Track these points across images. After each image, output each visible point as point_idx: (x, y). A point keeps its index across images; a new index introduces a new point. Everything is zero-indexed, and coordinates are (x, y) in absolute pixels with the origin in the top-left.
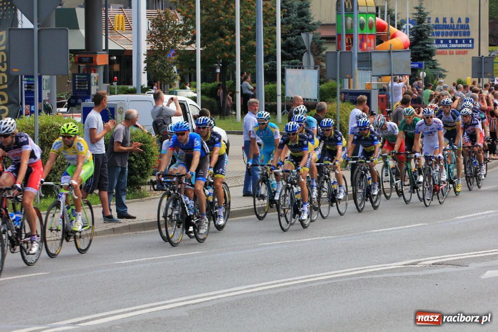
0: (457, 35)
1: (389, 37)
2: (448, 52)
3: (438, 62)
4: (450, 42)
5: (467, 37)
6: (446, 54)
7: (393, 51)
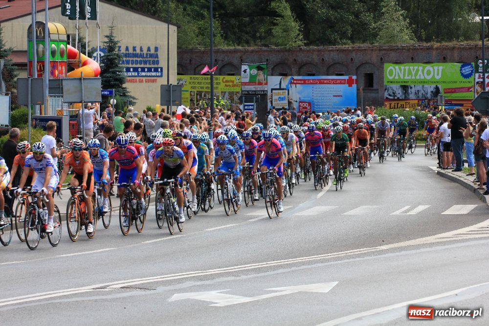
0: (146, 64)
1: (81, 65)
2: (138, 80)
3: (128, 90)
4: (140, 70)
5: (156, 66)
6: (136, 82)
7: (84, 79)
